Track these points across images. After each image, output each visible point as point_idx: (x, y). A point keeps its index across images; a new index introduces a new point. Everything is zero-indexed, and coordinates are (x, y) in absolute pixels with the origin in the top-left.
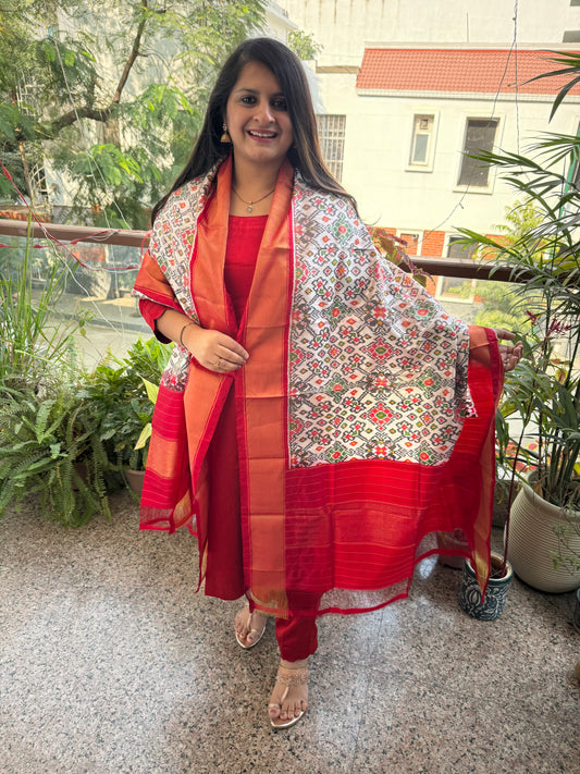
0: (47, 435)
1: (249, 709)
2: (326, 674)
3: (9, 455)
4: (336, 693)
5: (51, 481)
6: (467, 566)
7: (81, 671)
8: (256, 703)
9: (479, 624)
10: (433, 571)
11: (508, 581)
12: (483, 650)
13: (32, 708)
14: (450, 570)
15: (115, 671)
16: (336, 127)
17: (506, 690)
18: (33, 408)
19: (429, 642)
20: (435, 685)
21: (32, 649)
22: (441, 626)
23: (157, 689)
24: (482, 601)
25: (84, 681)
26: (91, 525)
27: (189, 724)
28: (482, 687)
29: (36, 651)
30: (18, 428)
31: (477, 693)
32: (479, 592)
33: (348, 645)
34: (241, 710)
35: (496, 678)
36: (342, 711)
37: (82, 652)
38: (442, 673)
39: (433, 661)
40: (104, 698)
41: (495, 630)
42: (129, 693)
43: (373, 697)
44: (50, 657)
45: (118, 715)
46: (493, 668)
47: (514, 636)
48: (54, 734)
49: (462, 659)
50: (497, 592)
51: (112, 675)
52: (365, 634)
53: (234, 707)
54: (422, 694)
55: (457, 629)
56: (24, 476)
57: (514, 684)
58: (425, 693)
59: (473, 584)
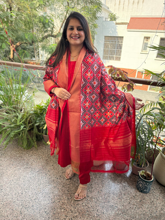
0: (21, 123)
1: (65, 210)
2: (90, 203)
3: (11, 127)
4: (92, 210)
6: (139, 175)
7: (20, 191)
8: (67, 209)
9: (142, 194)
11: (152, 181)
12: (142, 202)
13: (5, 200)
14: (135, 175)
15: (29, 193)
17: (147, 217)
18: (18, 115)
19: (124, 198)
20: (124, 212)
22: (129, 193)
23: (40, 200)
24: (143, 187)
25: (20, 195)
26: (31, 149)
27: (47, 212)
28: (139, 215)
29: (9, 184)
30: (13, 120)
32: (142, 184)
33: (98, 195)
34: (63, 210)
35: (144, 212)
36: (93, 216)
37: (22, 186)
38: (127, 208)
39: (125, 204)
40: (25, 201)
41: (147, 197)
42: (32, 200)
43: (103, 213)
44: (13, 186)
45: (27, 206)
46: (144, 209)
47: (153, 200)
48: (9, 209)
49: (134, 205)
50: (148, 185)
51: (28, 194)
52: (105, 192)
53: (61, 209)
54: (119, 214)
55: (134, 195)
56: (14, 134)
57: (150, 216)
58: (120, 214)
59: (140, 181)
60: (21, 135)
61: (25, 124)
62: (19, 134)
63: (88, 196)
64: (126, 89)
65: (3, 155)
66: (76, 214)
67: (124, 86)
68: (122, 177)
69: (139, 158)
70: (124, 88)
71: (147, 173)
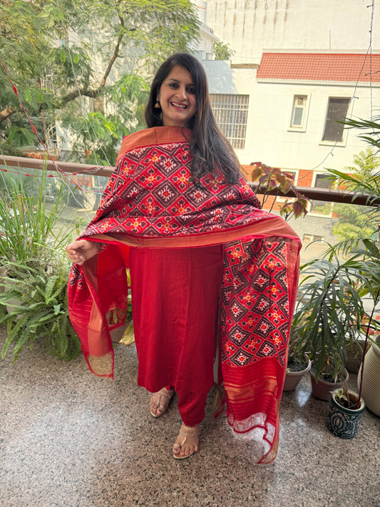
0: (52, 298)
1: (181, 493)
2: (234, 472)
3: (27, 311)
4: (241, 485)
5: (53, 330)
6: (332, 399)
7: (68, 460)
8: (185, 490)
9: (341, 441)
10: (308, 401)
11: (361, 411)
12: (344, 459)
13: (34, 484)
14: (320, 402)
15: (91, 461)
16: (242, 103)
17: (361, 489)
18: (44, 281)
19: (306, 452)
20: (310, 483)
21: (36, 443)
22: (314, 441)
23: (118, 475)
24: (343, 425)
25: (70, 467)
26: (77, 359)
27: (140, 502)
28: (343, 487)
29: (39, 445)
30: (33, 293)
31: (340, 491)
32: (340, 418)
33: (249, 452)
34: (175, 494)
35: (353, 480)
36: (245, 499)
37: (69, 447)
38: (315, 474)
39: (309, 466)
40: (83, 480)
41: (352, 445)
42: (100, 477)
43: (266, 490)
44: (48, 449)
45: (92, 492)
46: (351, 474)
47: (366, 451)
49: (329, 466)
50: (354, 419)
51: (88, 464)
53: (170, 491)
54: (301, 489)
55: (325, 444)
56: (36, 325)
57: (366, 486)
58: (303, 489)
59: (337, 412)
61: (62, 302)
63: (226, 457)
64: (289, 212)
65: (11, 377)
66: (206, 499)
67: (284, 206)
68: (292, 407)
69: (328, 362)
70: (285, 211)
71: (350, 394)
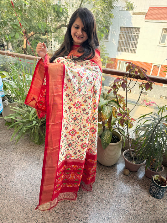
0: (33, 118)
1: (75, 211)
2: (101, 205)
3: (23, 122)
4: (103, 212)
6: (153, 179)
8: (78, 210)
9: (155, 199)
10: (142, 178)
11: (166, 188)
12: (154, 208)
13: (15, 196)
14: (148, 179)
16: (137, 31)
18: (30, 110)
19: (136, 202)
20: (136, 217)
21: (19, 179)
22: (142, 197)
24: (156, 192)
25: (31, 191)
26: (42, 145)
27: (57, 212)
29: (20, 180)
32: (155, 189)
33: (109, 197)
34: (73, 211)
35: (157, 219)
36: (103, 219)
37: (32, 182)
38: (139, 213)
39: (136, 209)
41: (160, 203)
43: (114, 216)
44: (24, 182)
46: (157, 216)
48: (20, 205)
49: (146, 210)
50: (162, 190)
52: (116, 194)
53: (71, 209)
54: (131, 219)
55: (146, 199)
56: (26, 129)
58: (132, 219)
59: (154, 186)
60: (33, 130)
61: (38, 119)
62: (31, 129)
63: (99, 198)
64: (143, 87)
65: (14, 149)
66: (86, 215)
67: (142, 84)
68: (134, 179)
69: (154, 161)
70: (142, 87)
71: (162, 178)
